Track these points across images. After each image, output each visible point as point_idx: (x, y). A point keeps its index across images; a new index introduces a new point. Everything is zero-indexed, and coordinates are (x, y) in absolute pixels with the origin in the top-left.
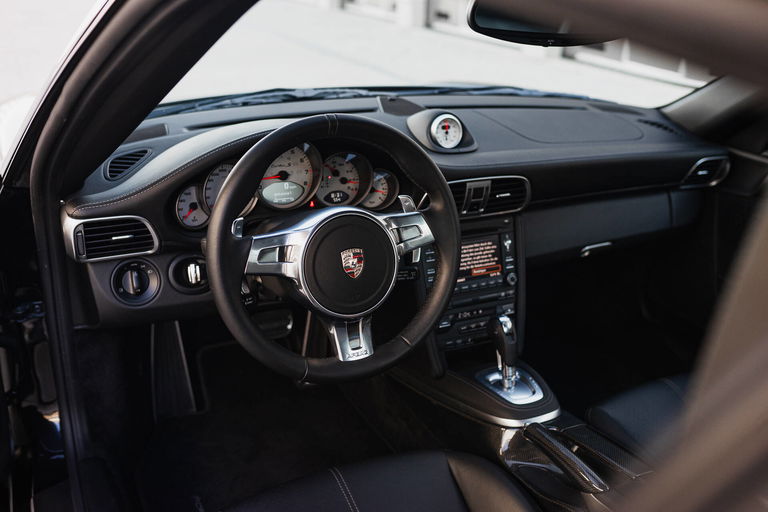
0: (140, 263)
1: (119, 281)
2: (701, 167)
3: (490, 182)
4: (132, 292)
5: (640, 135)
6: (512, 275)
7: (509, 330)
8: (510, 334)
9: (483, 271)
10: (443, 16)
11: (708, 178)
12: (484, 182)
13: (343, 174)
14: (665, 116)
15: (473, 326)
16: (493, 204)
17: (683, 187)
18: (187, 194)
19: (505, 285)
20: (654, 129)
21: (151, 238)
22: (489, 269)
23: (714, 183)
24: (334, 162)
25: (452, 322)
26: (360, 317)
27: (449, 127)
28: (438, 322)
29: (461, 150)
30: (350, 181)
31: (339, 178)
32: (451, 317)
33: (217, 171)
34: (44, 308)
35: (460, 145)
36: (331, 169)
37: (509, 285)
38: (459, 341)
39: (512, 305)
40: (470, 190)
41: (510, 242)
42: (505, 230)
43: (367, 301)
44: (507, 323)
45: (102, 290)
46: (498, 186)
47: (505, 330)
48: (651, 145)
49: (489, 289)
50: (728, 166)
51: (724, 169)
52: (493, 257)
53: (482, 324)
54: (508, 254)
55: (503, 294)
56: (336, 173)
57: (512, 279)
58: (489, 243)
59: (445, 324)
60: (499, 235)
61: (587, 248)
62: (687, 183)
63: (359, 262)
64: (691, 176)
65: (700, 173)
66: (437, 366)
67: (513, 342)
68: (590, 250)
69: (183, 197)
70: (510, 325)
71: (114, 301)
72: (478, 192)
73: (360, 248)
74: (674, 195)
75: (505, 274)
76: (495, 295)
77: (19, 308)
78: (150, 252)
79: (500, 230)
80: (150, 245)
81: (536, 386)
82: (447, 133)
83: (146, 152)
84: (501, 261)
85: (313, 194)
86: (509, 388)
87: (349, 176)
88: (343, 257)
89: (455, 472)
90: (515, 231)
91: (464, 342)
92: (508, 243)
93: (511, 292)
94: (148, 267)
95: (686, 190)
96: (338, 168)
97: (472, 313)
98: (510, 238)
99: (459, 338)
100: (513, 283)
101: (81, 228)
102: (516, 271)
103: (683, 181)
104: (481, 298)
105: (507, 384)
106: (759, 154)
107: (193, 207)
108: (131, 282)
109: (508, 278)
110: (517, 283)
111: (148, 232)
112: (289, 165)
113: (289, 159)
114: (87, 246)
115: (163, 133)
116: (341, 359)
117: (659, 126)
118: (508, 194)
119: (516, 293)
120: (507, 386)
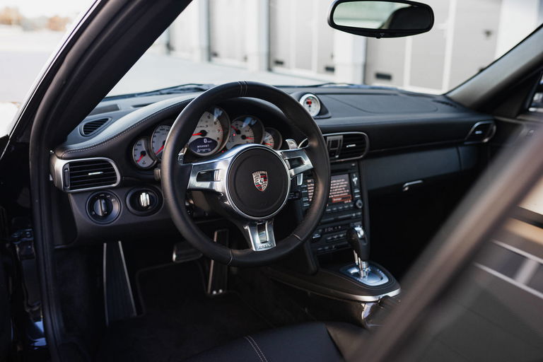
0: (106, 194)
1: (92, 207)
2: (478, 129)
3: (342, 136)
4: (101, 215)
5: (435, 109)
6: (359, 201)
7: (362, 236)
8: (363, 238)
9: (340, 199)
10: (279, 63)
11: (482, 136)
12: (339, 137)
13: (243, 133)
14: (449, 98)
15: (335, 237)
16: (345, 153)
17: (466, 143)
18: (139, 145)
19: (355, 209)
20: (444, 106)
21: (115, 174)
22: (344, 198)
23: (486, 140)
24: (236, 125)
25: (321, 234)
26: (266, 220)
27: (311, 103)
28: (312, 234)
29: (321, 117)
30: (248, 138)
31: (241, 135)
32: (320, 231)
33: (158, 130)
34: (34, 234)
35: (319, 114)
36: (235, 130)
37: (358, 208)
38: (327, 248)
39: (360, 223)
40: (329, 142)
41: (356, 179)
42: (353, 171)
43: (271, 207)
44: (360, 231)
45: (79, 212)
46: (347, 139)
47: (359, 236)
48: (443, 114)
49: (344, 211)
50: (495, 128)
51: (492, 130)
52: (346, 189)
53: (341, 236)
54: (355, 188)
55: (354, 215)
56: (238, 132)
57: (360, 204)
58: (343, 180)
59: (316, 236)
60: (349, 174)
61: (407, 184)
62: (468, 140)
63: (265, 180)
64: (471, 135)
65: (477, 132)
66: (313, 266)
67: (365, 244)
68: (408, 186)
69: (137, 147)
70: (362, 233)
71: (88, 220)
72: (335, 143)
73: (265, 171)
74: (461, 149)
75: (354, 201)
76: (348, 215)
77: (15, 234)
78: (114, 185)
79: (349, 171)
80: (114, 180)
81: (383, 275)
82: (310, 106)
83: (107, 119)
84: (352, 192)
85: (223, 147)
86: (364, 277)
87: (248, 134)
88: (254, 177)
89: (332, 334)
90: (359, 172)
91: (330, 248)
92: (355, 180)
93: (359, 213)
94: (112, 197)
95: (469, 145)
96: (239, 128)
97: (334, 228)
98: (356, 176)
99: (326, 246)
100: (360, 207)
101: (67, 166)
102: (362, 198)
103: (466, 139)
104: (340, 217)
105: (363, 274)
106: (515, 118)
107: (143, 154)
108: (100, 208)
109: (357, 204)
110: (363, 208)
111: (113, 170)
112: (207, 126)
113: (207, 122)
114: (71, 180)
115: (118, 109)
116: (254, 250)
117: (447, 104)
118: (354, 145)
119: (363, 214)
120: (362, 275)
